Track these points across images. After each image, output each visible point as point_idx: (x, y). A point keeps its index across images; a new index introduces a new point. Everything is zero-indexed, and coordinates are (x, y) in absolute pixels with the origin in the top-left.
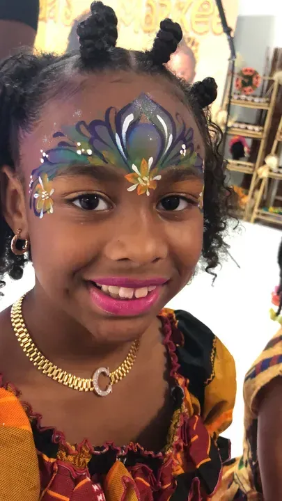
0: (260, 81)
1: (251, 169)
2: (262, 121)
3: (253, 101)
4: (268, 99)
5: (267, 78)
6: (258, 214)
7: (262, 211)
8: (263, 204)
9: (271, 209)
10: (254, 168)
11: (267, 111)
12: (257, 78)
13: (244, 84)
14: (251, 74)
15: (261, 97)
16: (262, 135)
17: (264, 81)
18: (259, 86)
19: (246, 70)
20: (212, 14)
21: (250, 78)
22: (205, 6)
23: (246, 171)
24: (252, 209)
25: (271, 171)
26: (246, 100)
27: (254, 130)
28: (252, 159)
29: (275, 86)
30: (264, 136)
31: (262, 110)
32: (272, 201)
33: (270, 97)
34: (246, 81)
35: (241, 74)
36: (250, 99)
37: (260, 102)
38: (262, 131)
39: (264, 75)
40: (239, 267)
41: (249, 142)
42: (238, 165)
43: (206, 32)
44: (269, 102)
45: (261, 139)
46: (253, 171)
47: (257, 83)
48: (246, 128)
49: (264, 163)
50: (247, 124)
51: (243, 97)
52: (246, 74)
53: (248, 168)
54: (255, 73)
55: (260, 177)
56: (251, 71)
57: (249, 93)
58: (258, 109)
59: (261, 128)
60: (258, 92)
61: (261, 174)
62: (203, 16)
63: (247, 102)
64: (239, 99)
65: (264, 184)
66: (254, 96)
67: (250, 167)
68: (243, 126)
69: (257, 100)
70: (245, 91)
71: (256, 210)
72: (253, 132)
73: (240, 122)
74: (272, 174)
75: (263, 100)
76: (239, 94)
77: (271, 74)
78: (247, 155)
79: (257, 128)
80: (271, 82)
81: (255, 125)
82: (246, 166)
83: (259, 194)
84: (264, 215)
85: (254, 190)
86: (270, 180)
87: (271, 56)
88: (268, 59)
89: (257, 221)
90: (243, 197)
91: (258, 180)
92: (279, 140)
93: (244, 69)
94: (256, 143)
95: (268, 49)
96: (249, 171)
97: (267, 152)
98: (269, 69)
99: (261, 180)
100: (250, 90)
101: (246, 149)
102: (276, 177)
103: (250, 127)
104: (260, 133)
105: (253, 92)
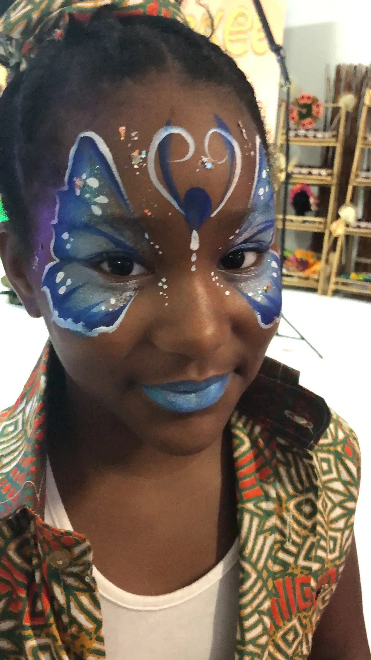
0: (322, 110)
1: (322, 226)
2: (329, 161)
3: (315, 137)
4: (335, 133)
5: (330, 105)
6: (337, 283)
7: (341, 280)
8: (342, 271)
9: (353, 275)
10: (325, 224)
11: (334, 148)
12: (318, 106)
13: (302, 116)
14: (309, 102)
15: (325, 130)
16: (332, 179)
17: (327, 109)
18: (321, 116)
19: (303, 98)
20: (251, 28)
21: (309, 107)
22: (241, 20)
23: (315, 228)
24: (328, 279)
25: (347, 226)
26: (306, 136)
27: (320, 175)
28: (322, 212)
29: (343, 114)
30: (335, 181)
31: (328, 148)
32: (353, 265)
33: (337, 129)
34: (304, 111)
35: (297, 102)
36: (311, 134)
37: (324, 138)
38: (331, 175)
39: (326, 102)
40: (321, 357)
41: (315, 191)
42: (304, 222)
43: (245, 52)
44: (336, 136)
45: (331, 185)
46: (325, 228)
47: (318, 113)
48: (310, 173)
49: (337, 217)
50: (310, 167)
51: (302, 132)
52: (302, 102)
53: (317, 225)
54: (315, 100)
55: (335, 235)
56: (309, 98)
57: (310, 127)
58: (323, 147)
59: (330, 171)
60: (320, 124)
61: (335, 231)
62: (239, 32)
63: (307, 139)
64: (297, 136)
65: (339, 243)
66: (316, 130)
67: (320, 223)
68: (305, 171)
69: (320, 135)
70: (304, 125)
71: (333, 279)
72: (319, 178)
73: (301, 166)
74: (350, 229)
75: (328, 134)
76: (296, 130)
77: (335, 100)
78: (314, 208)
79: (324, 172)
80: (336, 111)
81: (321, 167)
82: (314, 222)
83: (335, 258)
84: (344, 284)
85: (328, 254)
86: (348, 238)
87: (333, 75)
88: (328, 80)
89: (336, 293)
90: (314, 263)
91: (332, 239)
92: (355, 184)
93: (299, 96)
94: (324, 190)
95: (328, 67)
96: (318, 228)
97: (341, 202)
98: (332, 94)
99: (336, 239)
100: (310, 123)
101: (312, 200)
102: (355, 232)
103: (315, 171)
104: (329, 178)
105: (315, 125)
